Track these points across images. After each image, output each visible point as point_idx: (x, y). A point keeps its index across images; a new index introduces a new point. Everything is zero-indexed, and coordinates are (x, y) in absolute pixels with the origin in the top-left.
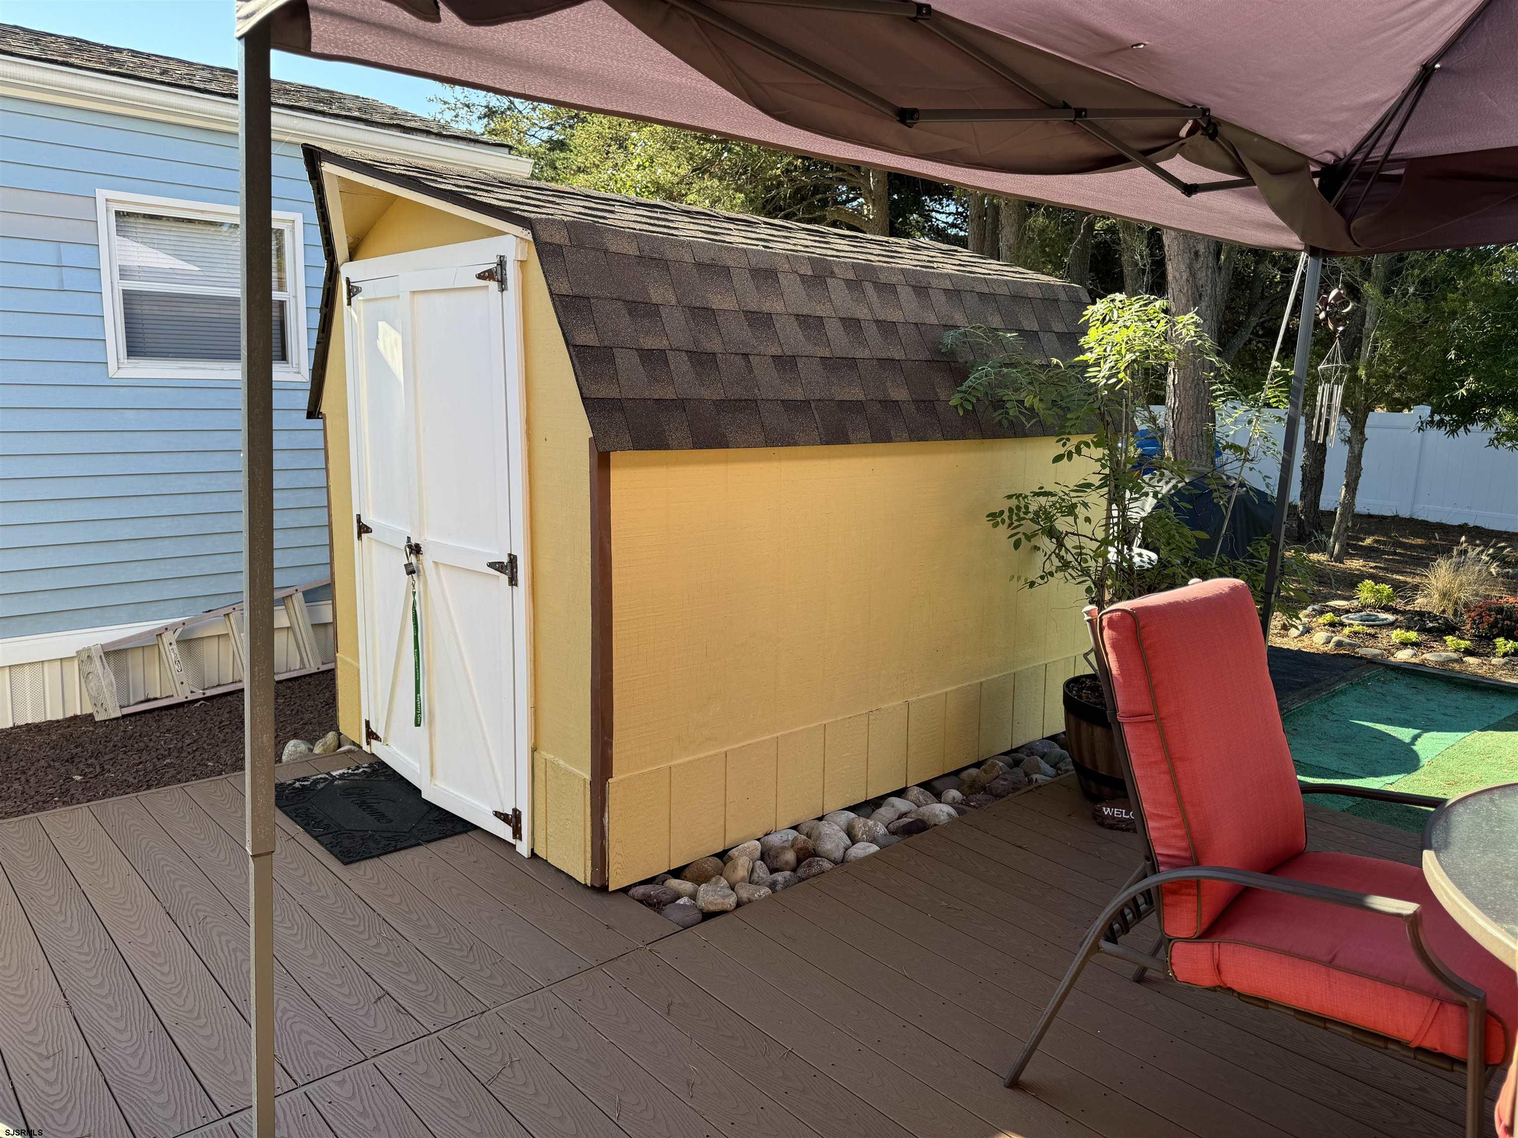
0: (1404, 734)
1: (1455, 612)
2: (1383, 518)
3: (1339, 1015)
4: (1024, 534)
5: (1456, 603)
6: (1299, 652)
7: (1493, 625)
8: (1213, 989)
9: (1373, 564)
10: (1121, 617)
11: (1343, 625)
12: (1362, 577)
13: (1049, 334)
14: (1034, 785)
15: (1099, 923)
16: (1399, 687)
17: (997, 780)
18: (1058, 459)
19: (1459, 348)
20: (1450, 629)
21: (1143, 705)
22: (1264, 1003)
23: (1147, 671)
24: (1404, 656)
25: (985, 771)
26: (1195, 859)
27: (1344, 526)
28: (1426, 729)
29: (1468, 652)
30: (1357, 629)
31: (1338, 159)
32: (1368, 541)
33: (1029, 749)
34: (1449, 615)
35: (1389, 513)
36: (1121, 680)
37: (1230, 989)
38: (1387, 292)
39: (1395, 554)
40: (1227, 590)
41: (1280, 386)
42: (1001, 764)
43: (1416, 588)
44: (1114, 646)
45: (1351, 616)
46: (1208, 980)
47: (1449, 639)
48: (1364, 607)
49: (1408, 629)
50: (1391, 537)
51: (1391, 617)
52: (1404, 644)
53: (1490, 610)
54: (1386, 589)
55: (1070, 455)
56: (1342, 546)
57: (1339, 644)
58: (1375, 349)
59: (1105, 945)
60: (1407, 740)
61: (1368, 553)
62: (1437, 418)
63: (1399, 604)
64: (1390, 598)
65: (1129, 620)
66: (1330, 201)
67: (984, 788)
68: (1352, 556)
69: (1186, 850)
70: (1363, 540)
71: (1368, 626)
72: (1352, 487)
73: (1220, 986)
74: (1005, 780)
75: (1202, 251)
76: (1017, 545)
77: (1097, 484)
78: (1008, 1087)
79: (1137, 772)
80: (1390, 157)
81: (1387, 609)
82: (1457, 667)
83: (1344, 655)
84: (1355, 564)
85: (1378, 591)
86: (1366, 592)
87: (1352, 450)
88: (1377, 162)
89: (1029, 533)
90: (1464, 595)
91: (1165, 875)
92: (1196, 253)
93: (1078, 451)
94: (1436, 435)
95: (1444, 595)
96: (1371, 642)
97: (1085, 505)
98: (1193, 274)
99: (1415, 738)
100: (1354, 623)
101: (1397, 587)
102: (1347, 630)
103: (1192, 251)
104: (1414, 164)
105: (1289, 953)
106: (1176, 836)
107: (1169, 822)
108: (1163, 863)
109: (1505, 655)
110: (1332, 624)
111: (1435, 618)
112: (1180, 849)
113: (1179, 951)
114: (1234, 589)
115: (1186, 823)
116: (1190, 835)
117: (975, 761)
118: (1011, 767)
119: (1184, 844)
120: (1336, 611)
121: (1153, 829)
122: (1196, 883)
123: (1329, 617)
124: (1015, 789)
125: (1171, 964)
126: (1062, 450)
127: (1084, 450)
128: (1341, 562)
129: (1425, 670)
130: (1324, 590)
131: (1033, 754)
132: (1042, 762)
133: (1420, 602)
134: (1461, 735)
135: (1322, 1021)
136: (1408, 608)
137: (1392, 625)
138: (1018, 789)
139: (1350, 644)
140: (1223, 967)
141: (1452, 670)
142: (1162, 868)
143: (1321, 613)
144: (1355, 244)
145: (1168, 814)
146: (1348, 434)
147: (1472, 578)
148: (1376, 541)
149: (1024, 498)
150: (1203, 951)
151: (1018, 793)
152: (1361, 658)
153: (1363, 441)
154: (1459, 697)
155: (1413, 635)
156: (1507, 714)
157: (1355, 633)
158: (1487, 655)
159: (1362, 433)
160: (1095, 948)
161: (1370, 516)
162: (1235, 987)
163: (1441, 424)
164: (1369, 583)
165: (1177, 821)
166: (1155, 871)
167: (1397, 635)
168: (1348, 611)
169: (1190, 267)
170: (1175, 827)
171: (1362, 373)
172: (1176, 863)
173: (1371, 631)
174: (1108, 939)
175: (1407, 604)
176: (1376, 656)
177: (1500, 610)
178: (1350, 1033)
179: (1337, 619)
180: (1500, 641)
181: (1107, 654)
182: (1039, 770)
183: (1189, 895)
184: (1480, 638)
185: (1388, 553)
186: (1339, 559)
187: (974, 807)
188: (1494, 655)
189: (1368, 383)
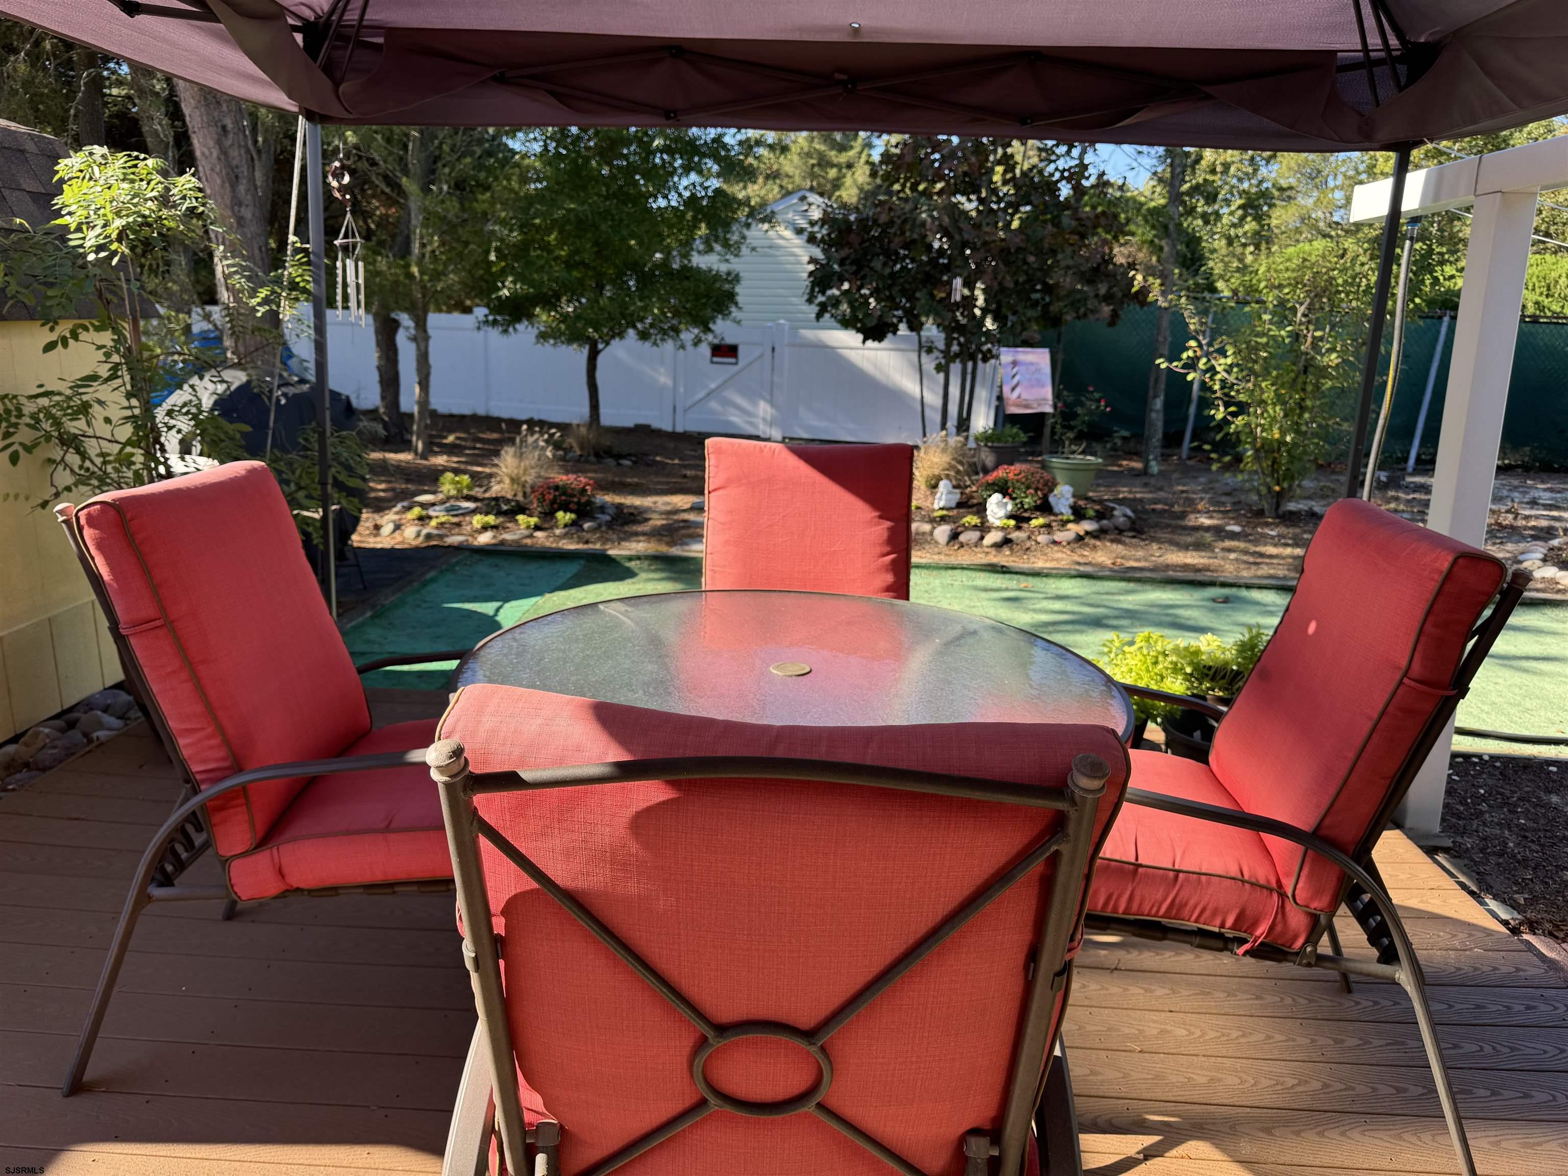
0: (487, 608)
1: (525, 495)
2: (463, 417)
3: (402, 876)
4: (21, 444)
5: (524, 486)
6: (392, 550)
7: (553, 502)
8: (283, 895)
9: (455, 459)
10: (102, 511)
11: (430, 518)
12: (446, 469)
13: (18, 193)
14: (95, 743)
15: (141, 869)
16: (483, 567)
17: (44, 751)
18: (49, 347)
19: (497, 250)
20: (521, 509)
21: (147, 610)
22: (333, 890)
23: (145, 568)
24: (485, 539)
25: (26, 745)
26: (237, 767)
27: (423, 424)
28: (506, 600)
29: (537, 528)
30: (443, 519)
31: (318, 17)
32: (451, 439)
33: (87, 705)
34: (520, 498)
35: (467, 411)
36: (115, 585)
37: (298, 889)
38: (426, 190)
39: (475, 448)
40: (243, 472)
41: (302, 264)
42: (47, 730)
43: (490, 476)
44: (100, 547)
45: (437, 508)
46: (273, 887)
47: (521, 518)
48: (449, 498)
49: (487, 514)
50: (469, 433)
51: (471, 505)
52: (485, 528)
53: (549, 488)
54: (466, 479)
55: (65, 342)
56: (424, 444)
57: (429, 536)
58: (423, 245)
59: (157, 892)
60: (491, 613)
61: (451, 450)
62: (491, 318)
63: (478, 492)
64: (470, 488)
65: (112, 513)
66: (315, 62)
67: (27, 765)
68: (436, 454)
69: (223, 759)
70: (446, 438)
71: (454, 516)
72: (424, 384)
73: (287, 891)
74: (54, 747)
75: (230, 126)
76: (14, 459)
77: (105, 375)
78: (68, 1096)
79: (155, 688)
80: (365, 23)
81: (468, 498)
82: (529, 541)
83: (434, 546)
84: (441, 460)
85: (458, 482)
86: (448, 484)
87: (418, 348)
88: (353, 26)
89: (28, 443)
90: (529, 479)
91: (208, 791)
92: (224, 128)
93: (75, 337)
94: (494, 334)
95: (513, 480)
96: (456, 530)
97: (101, 403)
98: (224, 152)
99: (498, 610)
100: (439, 515)
101: (474, 476)
102: (434, 523)
103: (219, 124)
104: (392, 32)
105: (349, 833)
106: (211, 748)
107: (201, 734)
108: (203, 781)
109: (566, 526)
110: (420, 518)
111: (508, 501)
112: (217, 760)
113: (237, 869)
114: (252, 472)
115: (221, 730)
116: (227, 742)
117: (11, 735)
118: (63, 731)
119: (221, 754)
120: (423, 506)
121: (186, 746)
122: (243, 791)
123: (417, 511)
124: (69, 755)
125: (232, 886)
126: (53, 337)
127: (83, 336)
128: (426, 459)
129: (503, 548)
130: (411, 487)
131: (92, 709)
132: (105, 715)
133: (496, 489)
134: (533, 600)
135: (389, 887)
136: (487, 495)
137: (474, 512)
138: (73, 754)
139: (438, 535)
140: (285, 870)
141: (526, 545)
142: (203, 787)
143: (409, 508)
144: (346, 110)
145: (198, 726)
146: (413, 331)
147: (533, 462)
148: (457, 438)
149: (10, 400)
150: (263, 860)
151: (73, 758)
152: (449, 547)
153: (427, 338)
154: (533, 568)
155: (491, 519)
156: (569, 575)
157: (442, 524)
158: (551, 528)
159: (425, 331)
160: (143, 899)
161: (452, 416)
162: (302, 885)
163: (495, 323)
164: (449, 475)
165: (210, 730)
166: (195, 791)
167: (478, 520)
168: (433, 504)
169: (219, 143)
170: (208, 737)
171: (415, 270)
172: (216, 776)
173: (455, 520)
174: (161, 885)
175: (485, 491)
176: (462, 542)
177: (557, 488)
178: (415, 888)
179: (424, 513)
180: (560, 514)
181: (93, 558)
182: (101, 726)
183: (237, 806)
184: (546, 514)
185: (469, 448)
186: (424, 457)
187: (13, 790)
188: (557, 527)
189: (421, 280)
